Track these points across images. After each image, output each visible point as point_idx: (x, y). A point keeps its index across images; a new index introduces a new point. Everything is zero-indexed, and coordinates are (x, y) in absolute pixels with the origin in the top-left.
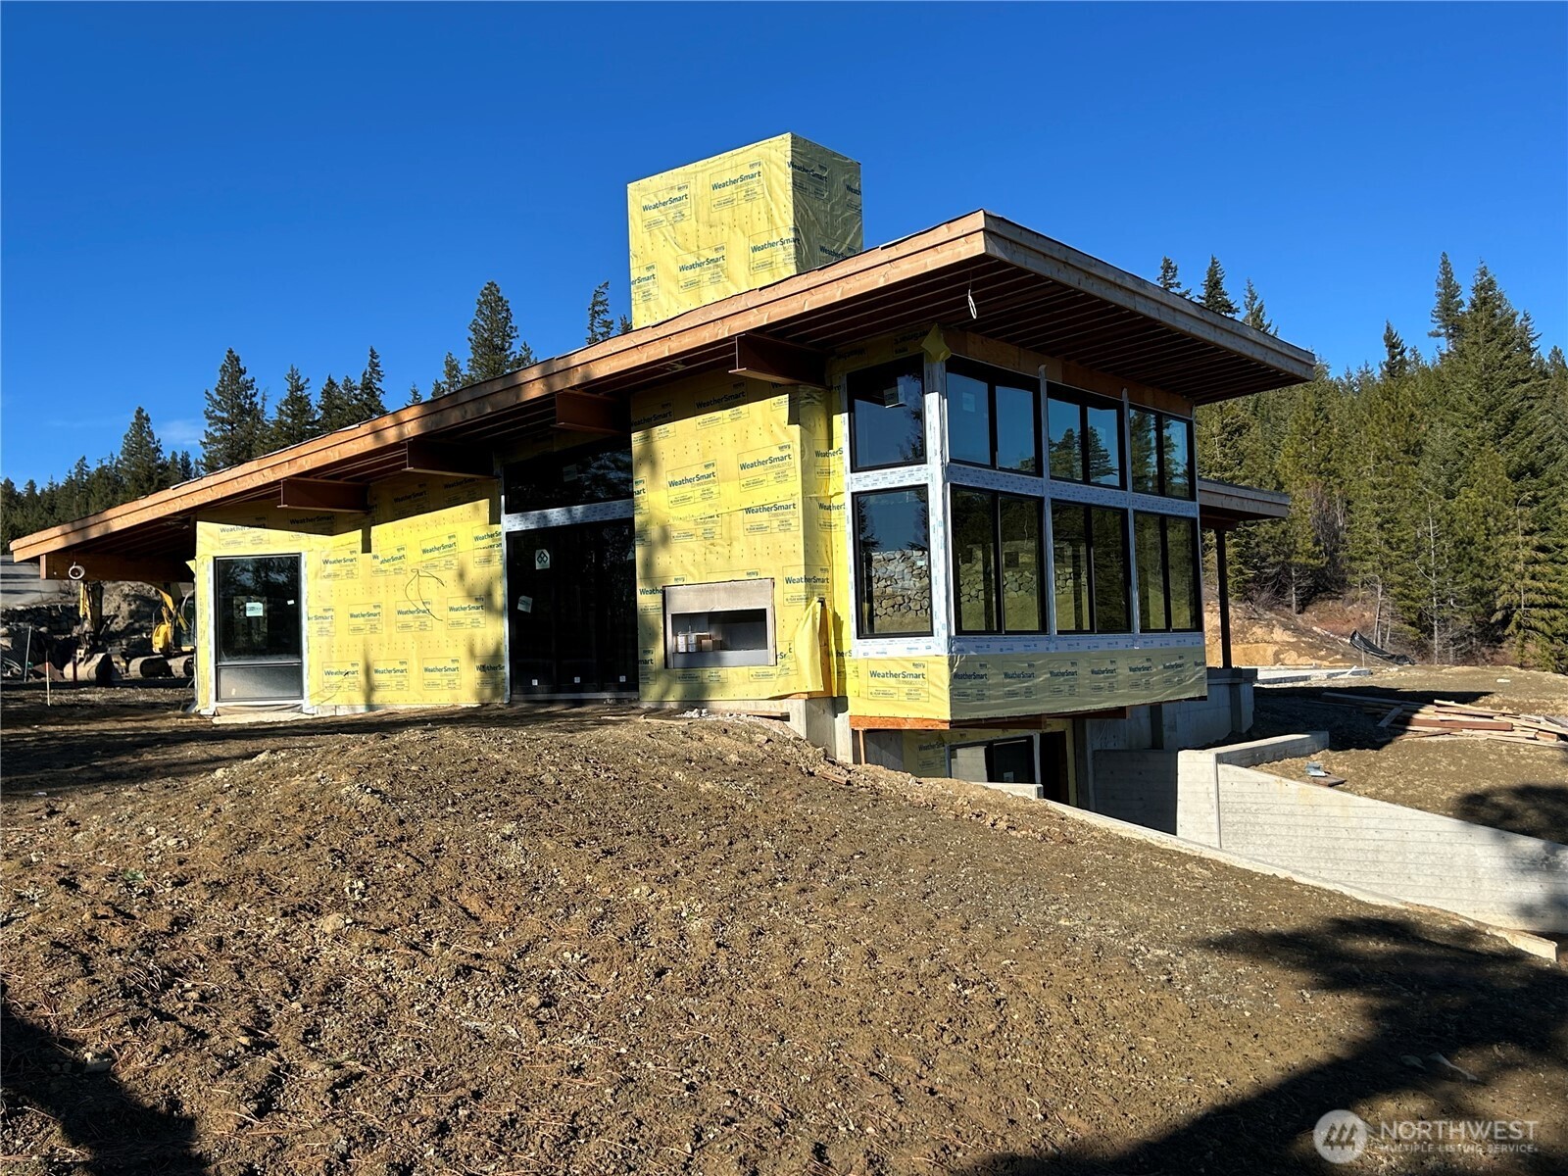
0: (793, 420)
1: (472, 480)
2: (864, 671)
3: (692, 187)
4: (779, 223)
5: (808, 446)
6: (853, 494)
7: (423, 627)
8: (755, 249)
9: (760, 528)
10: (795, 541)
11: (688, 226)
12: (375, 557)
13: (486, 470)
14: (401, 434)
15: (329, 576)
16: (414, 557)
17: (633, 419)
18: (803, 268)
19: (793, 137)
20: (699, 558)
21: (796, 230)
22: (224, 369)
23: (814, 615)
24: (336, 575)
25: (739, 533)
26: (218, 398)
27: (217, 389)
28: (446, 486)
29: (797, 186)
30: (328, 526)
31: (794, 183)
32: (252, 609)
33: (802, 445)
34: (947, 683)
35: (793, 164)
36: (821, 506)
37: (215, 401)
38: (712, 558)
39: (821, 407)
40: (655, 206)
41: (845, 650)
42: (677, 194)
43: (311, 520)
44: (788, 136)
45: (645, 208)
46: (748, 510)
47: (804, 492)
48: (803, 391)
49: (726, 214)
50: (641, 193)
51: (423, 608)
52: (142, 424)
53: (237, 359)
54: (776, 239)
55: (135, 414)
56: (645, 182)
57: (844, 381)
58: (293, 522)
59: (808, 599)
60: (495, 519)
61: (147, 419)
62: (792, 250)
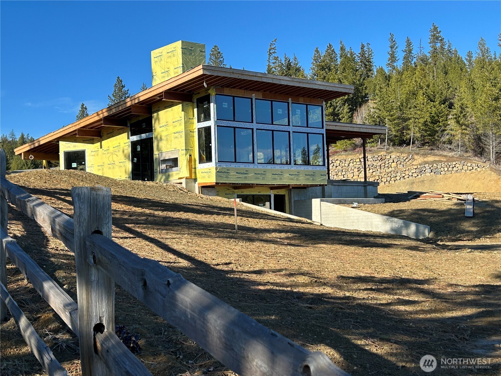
0: (183, 111)
1: (123, 128)
2: (200, 172)
3: (163, 52)
4: (179, 63)
5: (187, 117)
6: (198, 128)
7: (113, 168)
8: (175, 69)
9: (177, 137)
10: (183, 140)
11: (163, 62)
12: (103, 150)
13: (126, 125)
14: (103, 115)
15: (93, 155)
16: (111, 149)
17: (153, 111)
18: (184, 72)
19: (182, 41)
20: (165, 145)
21: (183, 64)
22: (115, 86)
23: (187, 158)
24: (94, 155)
25: (173, 139)
26: (113, 99)
27: (113, 95)
28: (118, 130)
29: (183, 53)
30: (92, 142)
31: (182, 53)
32: (74, 165)
33: (184, 116)
34: (215, 173)
35: (182, 48)
36: (191, 132)
37: (112, 100)
38: (168, 145)
39: (191, 107)
40: (156, 57)
41: (196, 167)
42: (160, 54)
43: (88, 140)
44: (181, 41)
45: (154, 58)
46: (174, 133)
47: (185, 128)
48: (185, 103)
49: (169, 60)
50: (154, 53)
51: (113, 163)
52: (84, 111)
53: (121, 81)
54: (178, 66)
55: (81, 106)
56: (154, 51)
57: (196, 101)
58: (83, 141)
59: (186, 154)
60: (128, 138)
61: (86, 109)
62: (182, 69)
